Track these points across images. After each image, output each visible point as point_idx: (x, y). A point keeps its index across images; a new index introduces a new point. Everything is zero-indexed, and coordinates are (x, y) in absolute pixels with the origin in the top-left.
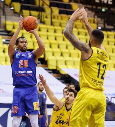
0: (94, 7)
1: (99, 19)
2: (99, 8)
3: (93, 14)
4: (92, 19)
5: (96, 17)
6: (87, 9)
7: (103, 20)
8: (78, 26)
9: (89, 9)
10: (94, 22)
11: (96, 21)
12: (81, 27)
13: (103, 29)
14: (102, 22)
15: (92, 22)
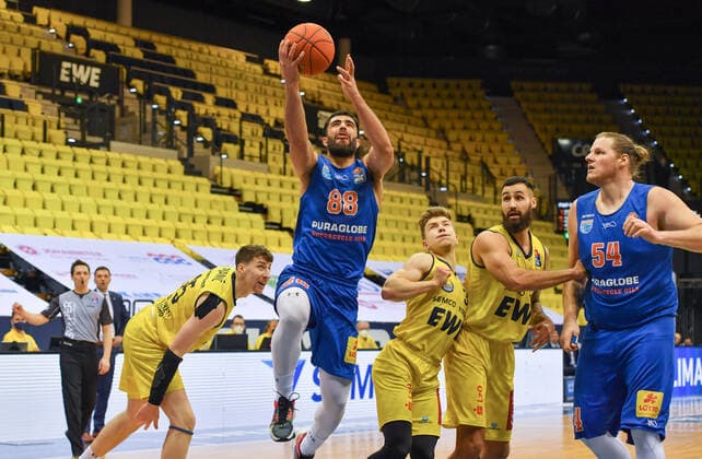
0: (58, 92)
1: (70, 120)
2: (70, 95)
3: (55, 107)
4: (54, 119)
5: (63, 114)
6: (40, 97)
7: (79, 122)
8: (20, 135)
9: (46, 96)
10: (59, 128)
11: (63, 125)
12: (29, 137)
13: (81, 144)
14: (78, 127)
15: (55, 126)
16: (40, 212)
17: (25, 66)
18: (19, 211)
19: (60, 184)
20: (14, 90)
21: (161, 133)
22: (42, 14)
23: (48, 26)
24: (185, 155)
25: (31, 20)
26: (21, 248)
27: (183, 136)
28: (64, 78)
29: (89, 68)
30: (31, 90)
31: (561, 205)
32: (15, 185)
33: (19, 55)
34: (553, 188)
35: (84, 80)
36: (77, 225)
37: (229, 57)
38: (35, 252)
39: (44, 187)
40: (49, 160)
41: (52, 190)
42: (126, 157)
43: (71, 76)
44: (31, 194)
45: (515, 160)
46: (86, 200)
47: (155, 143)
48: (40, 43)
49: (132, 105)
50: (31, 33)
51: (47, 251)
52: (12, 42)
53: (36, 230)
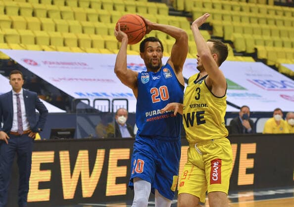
16: (39, 33)
18: (24, 32)
19: (53, 11)
26: (25, 61)
32: (19, 13)
36: (67, 42)
38: (36, 64)
39: (41, 15)
41: (48, 16)
44: (31, 19)
46: (73, 23)
51: (45, 63)
53: (36, 47)
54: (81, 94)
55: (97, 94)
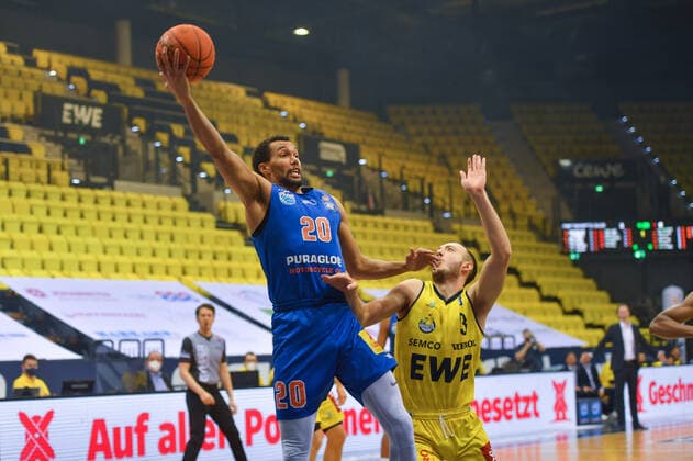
0: (61, 135)
1: (74, 162)
2: (72, 136)
3: (58, 149)
4: (59, 160)
5: (66, 156)
6: (43, 139)
7: (82, 162)
8: (25, 179)
9: (49, 139)
10: (63, 169)
11: (66, 167)
12: (34, 179)
13: (85, 184)
14: (81, 168)
15: (59, 167)
17: (27, 109)
18: (27, 254)
19: (65, 226)
20: (17, 134)
21: (164, 170)
22: (42, 57)
23: (49, 69)
24: (189, 191)
25: (31, 63)
26: (30, 291)
27: (185, 173)
28: (66, 119)
29: (90, 109)
30: (33, 132)
31: (566, 226)
32: (22, 228)
33: (21, 97)
34: (556, 209)
35: (86, 120)
37: (229, 92)
38: (43, 295)
40: (55, 202)
41: (59, 232)
42: (131, 196)
43: (72, 116)
44: (37, 236)
45: (518, 183)
46: (92, 241)
47: (158, 181)
48: (40, 86)
49: (135, 145)
50: (32, 76)
51: (56, 293)
52: (13, 86)
53: (44, 273)
54: (102, 334)
55: (124, 334)
